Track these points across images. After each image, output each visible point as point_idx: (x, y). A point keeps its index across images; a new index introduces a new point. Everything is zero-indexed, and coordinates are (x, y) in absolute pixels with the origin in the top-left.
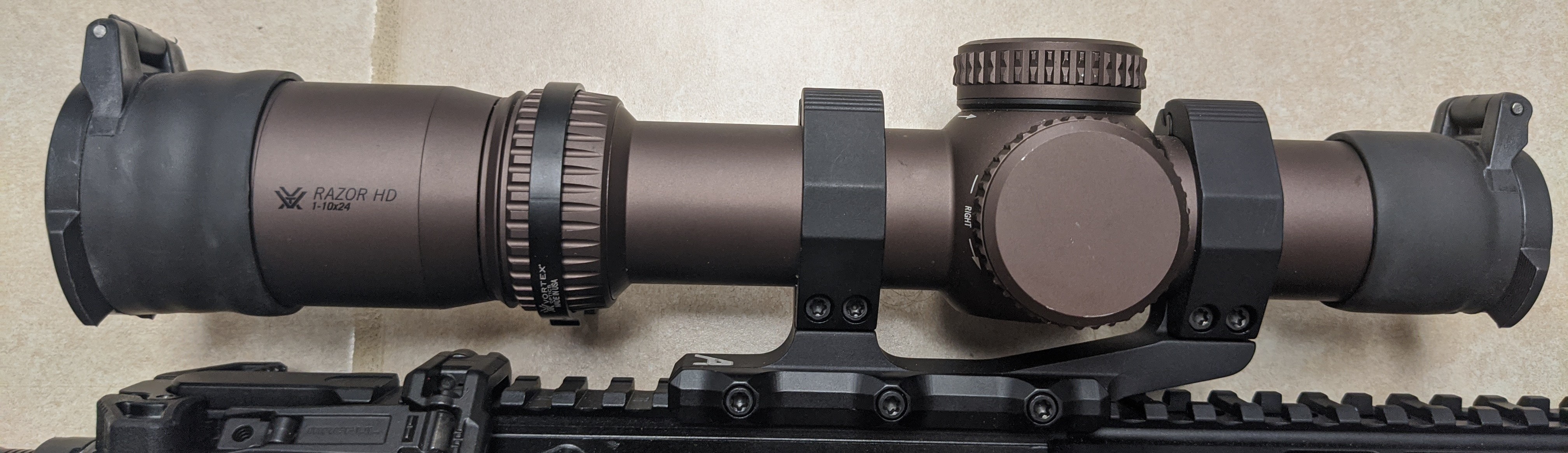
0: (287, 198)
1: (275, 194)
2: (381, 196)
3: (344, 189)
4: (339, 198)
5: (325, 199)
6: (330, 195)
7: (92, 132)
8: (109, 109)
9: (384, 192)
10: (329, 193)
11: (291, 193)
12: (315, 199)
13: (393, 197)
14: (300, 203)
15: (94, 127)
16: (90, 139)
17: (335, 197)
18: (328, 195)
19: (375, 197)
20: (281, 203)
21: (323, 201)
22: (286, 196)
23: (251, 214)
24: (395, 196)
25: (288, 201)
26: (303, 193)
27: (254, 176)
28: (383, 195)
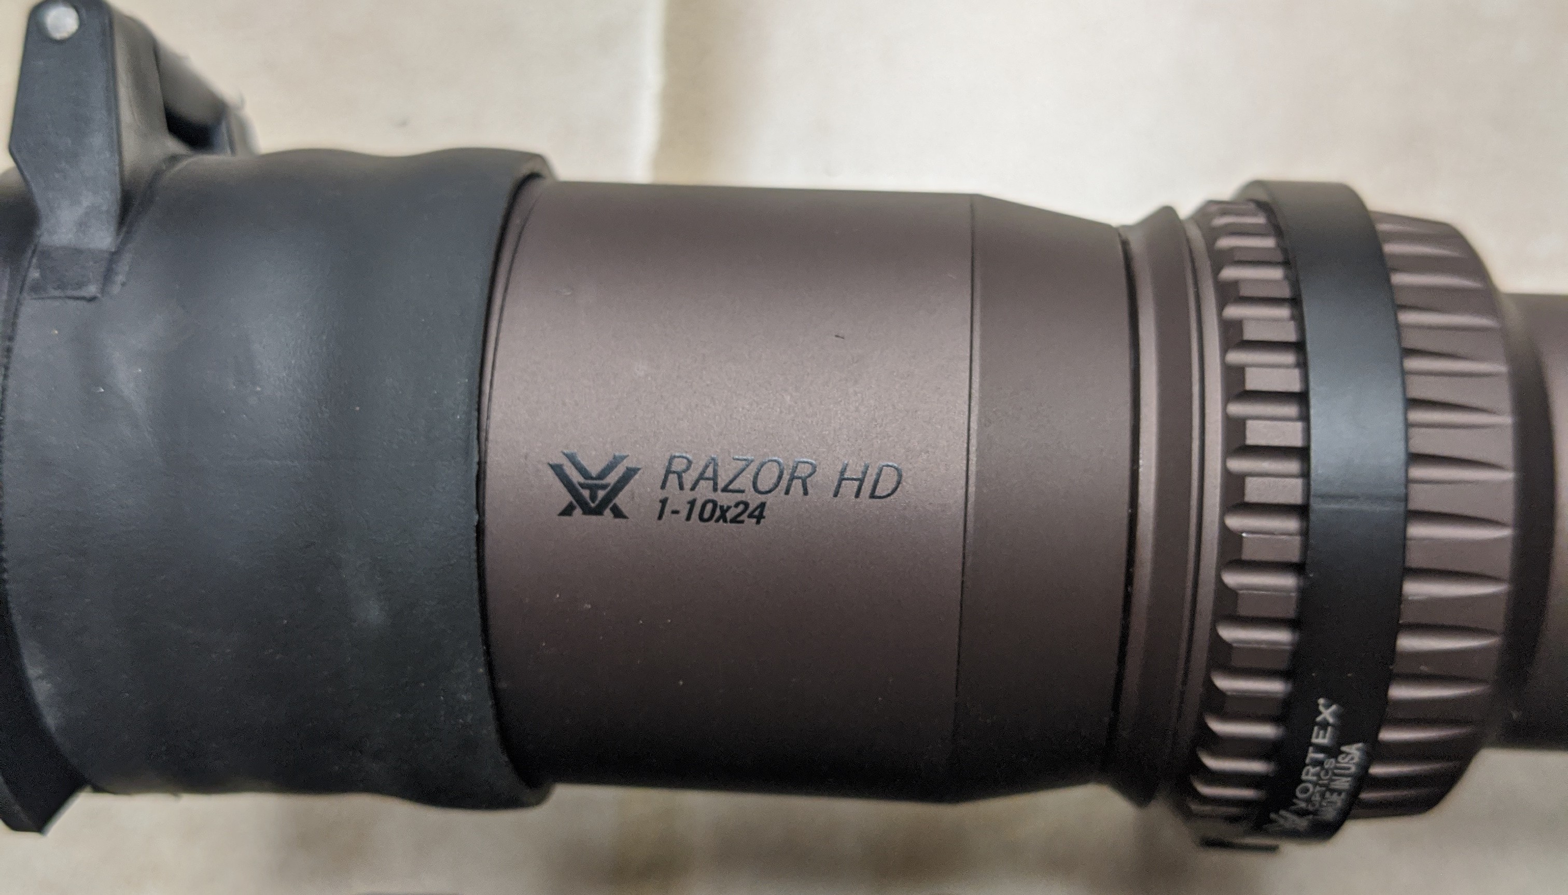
0: (583, 486)
1: (550, 473)
2: (857, 483)
3: (749, 462)
4: (731, 487)
5: (693, 489)
6: (708, 479)
7: (37, 288)
8: (82, 225)
9: (865, 473)
10: (704, 472)
11: (594, 471)
12: (663, 487)
13: (891, 486)
14: (621, 500)
15: (43, 276)
16: (30, 307)
17: (721, 484)
18: (701, 477)
19: (839, 485)
20: (567, 498)
21: (688, 495)
22: (582, 480)
23: (480, 530)
24: (899, 483)
25: (586, 493)
26: (630, 474)
27: (488, 418)
28: (861, 481)
